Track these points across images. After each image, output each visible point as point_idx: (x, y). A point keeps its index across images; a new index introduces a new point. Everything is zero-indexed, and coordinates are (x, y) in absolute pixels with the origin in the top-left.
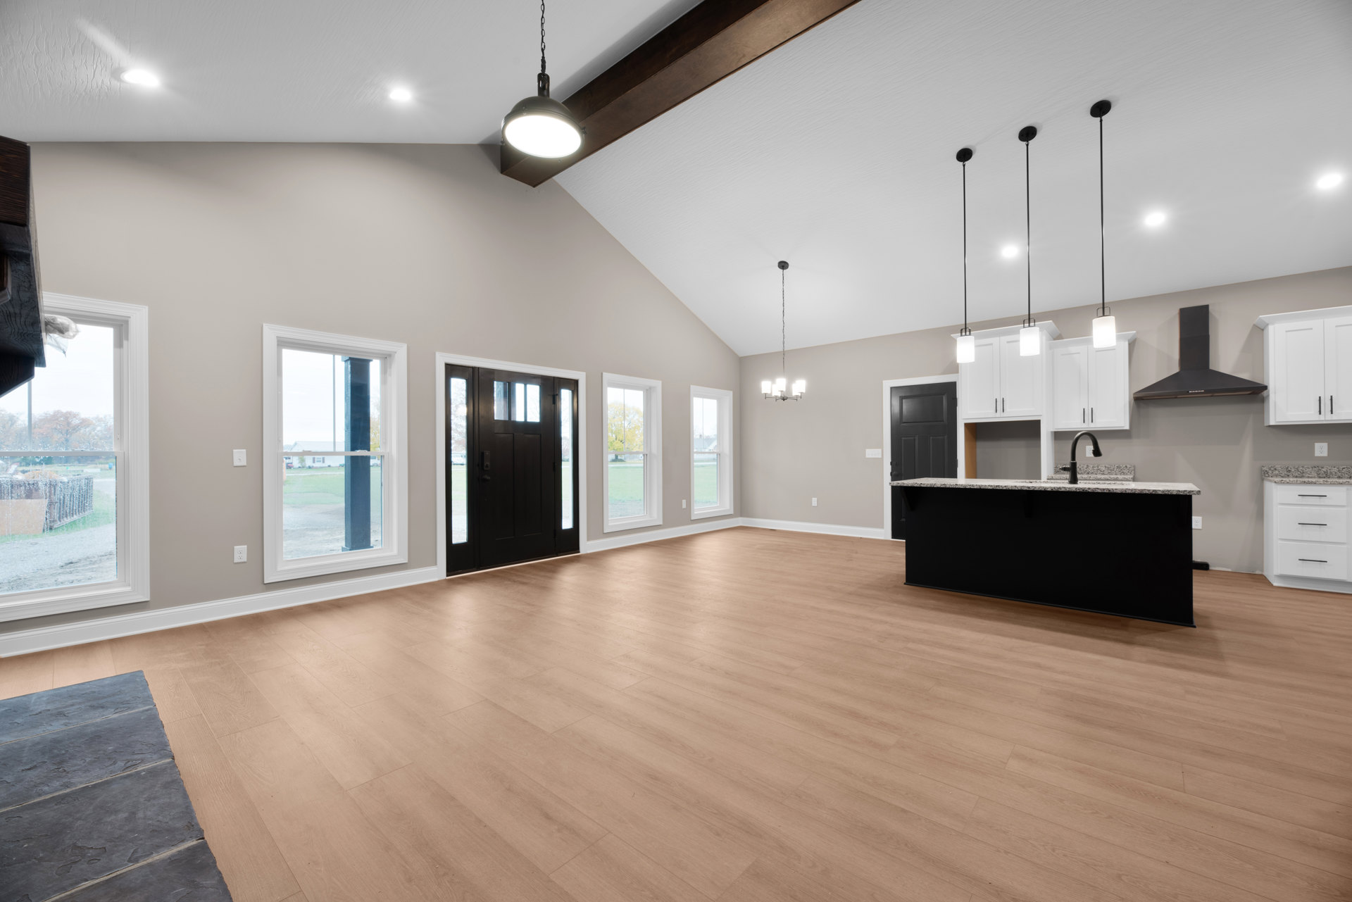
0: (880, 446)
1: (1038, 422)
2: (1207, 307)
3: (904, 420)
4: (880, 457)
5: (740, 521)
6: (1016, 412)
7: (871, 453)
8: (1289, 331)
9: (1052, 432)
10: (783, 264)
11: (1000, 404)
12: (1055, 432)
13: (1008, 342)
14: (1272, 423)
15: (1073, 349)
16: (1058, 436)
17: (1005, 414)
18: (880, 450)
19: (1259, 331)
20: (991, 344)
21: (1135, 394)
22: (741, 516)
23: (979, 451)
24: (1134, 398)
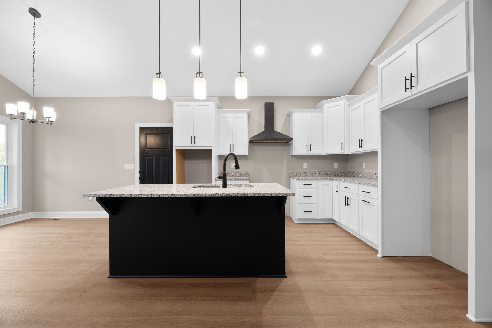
0: (133, 162)
1: (211, 150)
2: (273, 103)
3: (147, 148)
4: (133, 168)
5: (32, 215)
6: (200, 144)
7: (128, 166)
8: (299, 117)
9: (218, 156)
10: (34, 11)
11: (193, 139)
12: (219, 156)
13: (197, 106)
14: (294, 154)
15: (227, 115)
16: (220, 157)
17: (196, 145)
18: (133, 164)
19: (289, 116)
20: (189, 106)
21: (250, 138)
22: (33, 211)
23: (186, 165)
24: (250, 140)
